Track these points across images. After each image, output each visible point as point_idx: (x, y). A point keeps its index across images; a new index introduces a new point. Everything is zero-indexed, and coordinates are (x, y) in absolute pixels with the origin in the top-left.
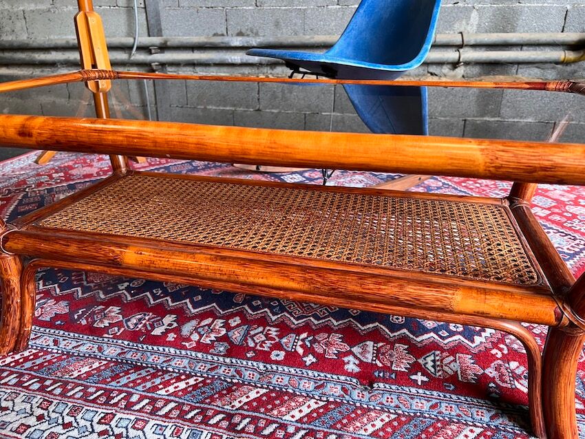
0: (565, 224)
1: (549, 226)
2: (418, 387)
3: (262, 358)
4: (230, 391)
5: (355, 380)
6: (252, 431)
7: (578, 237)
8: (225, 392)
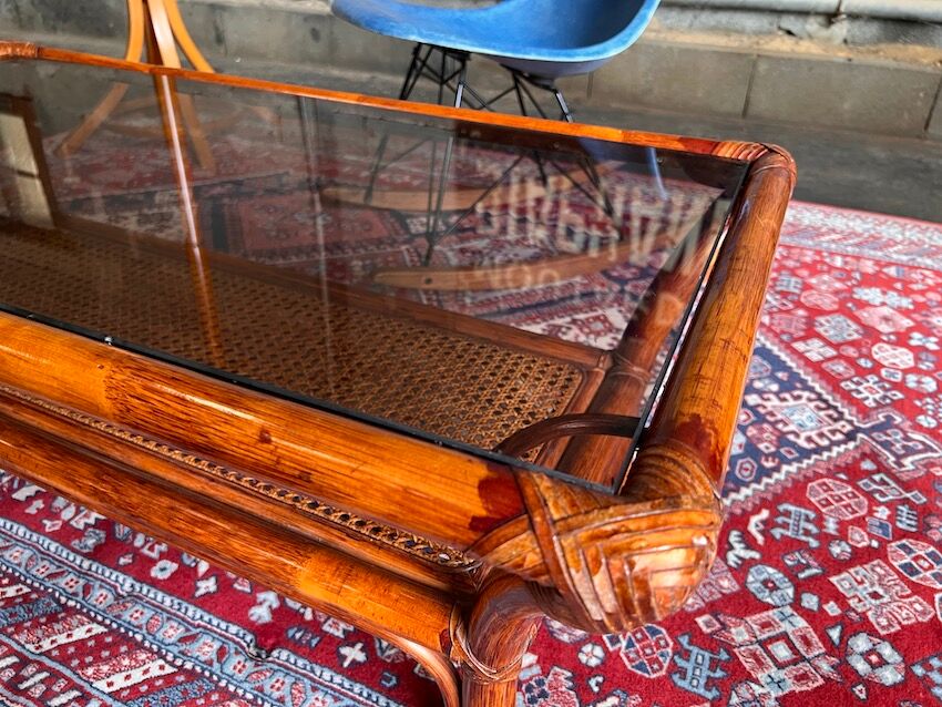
0: (843, 384)
1: (810, 383)
2: (339, 670)
3: (136, 571)
4: (52, 618)
5: (249, 638)
6: (37, 696)
7: (847, 416)
8: (43, 620)
